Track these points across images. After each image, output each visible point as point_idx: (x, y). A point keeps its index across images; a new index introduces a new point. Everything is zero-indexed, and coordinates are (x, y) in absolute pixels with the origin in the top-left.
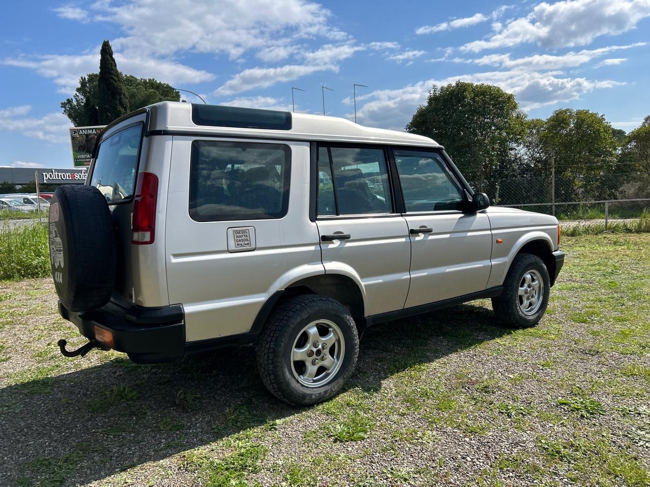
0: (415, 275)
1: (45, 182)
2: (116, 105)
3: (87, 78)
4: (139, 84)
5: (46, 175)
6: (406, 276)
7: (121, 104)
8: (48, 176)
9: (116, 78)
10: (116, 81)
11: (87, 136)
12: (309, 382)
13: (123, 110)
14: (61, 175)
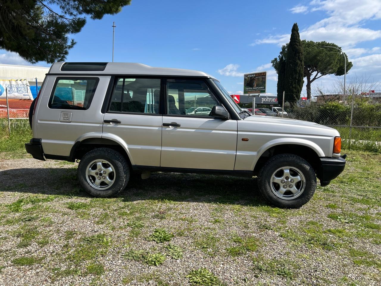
0: (164, 149)
1: (262, 103)
2: (296, 59)
3: (285, 45)
4: (315, 46)
5: (263, 99)
6: (159, 148)
7: (299, 59)
8: (264, 100)
9: (298, 44)
10: (298, 46)
11: (251, 78)
12: (98, 187)
13: (299, 62)
14: (270, 100)
